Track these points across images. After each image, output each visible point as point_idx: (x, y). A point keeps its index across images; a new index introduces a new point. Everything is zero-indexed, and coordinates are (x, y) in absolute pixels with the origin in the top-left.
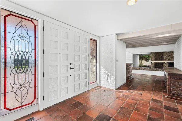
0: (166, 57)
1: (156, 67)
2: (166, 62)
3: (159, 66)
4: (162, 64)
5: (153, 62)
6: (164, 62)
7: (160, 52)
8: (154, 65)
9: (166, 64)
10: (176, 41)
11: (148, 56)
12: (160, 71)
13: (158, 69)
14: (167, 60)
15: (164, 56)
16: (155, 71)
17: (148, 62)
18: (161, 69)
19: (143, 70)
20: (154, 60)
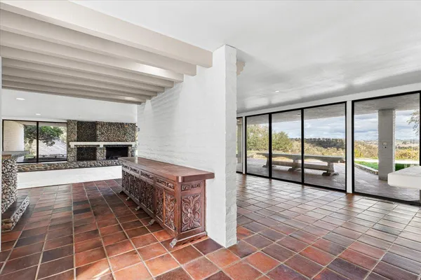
0: (102, 134)
1: (79, 159)
2: (102, 144)
3: (85, 156)
4: (94, 149)
5: (73, 144)
6: (99, 146)
7: (88, 122)
8: (74, 153)
9: (101, 149)
10: (150, 97)
11: (54, 130)
12: (91, 166)
13: (85, 162)
14: (104, 141)
15: (98, 132)
16: (80, 167)
17: (51, 145)
18: (92, 163)
19: (46, 169)
20: (75, 141)
